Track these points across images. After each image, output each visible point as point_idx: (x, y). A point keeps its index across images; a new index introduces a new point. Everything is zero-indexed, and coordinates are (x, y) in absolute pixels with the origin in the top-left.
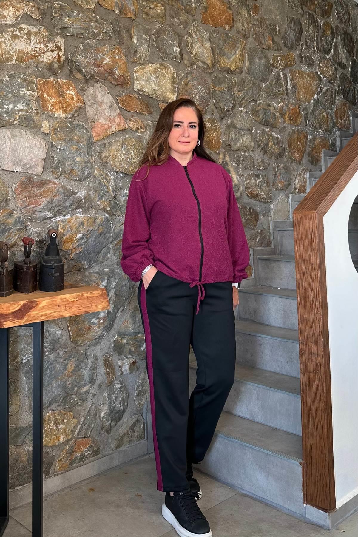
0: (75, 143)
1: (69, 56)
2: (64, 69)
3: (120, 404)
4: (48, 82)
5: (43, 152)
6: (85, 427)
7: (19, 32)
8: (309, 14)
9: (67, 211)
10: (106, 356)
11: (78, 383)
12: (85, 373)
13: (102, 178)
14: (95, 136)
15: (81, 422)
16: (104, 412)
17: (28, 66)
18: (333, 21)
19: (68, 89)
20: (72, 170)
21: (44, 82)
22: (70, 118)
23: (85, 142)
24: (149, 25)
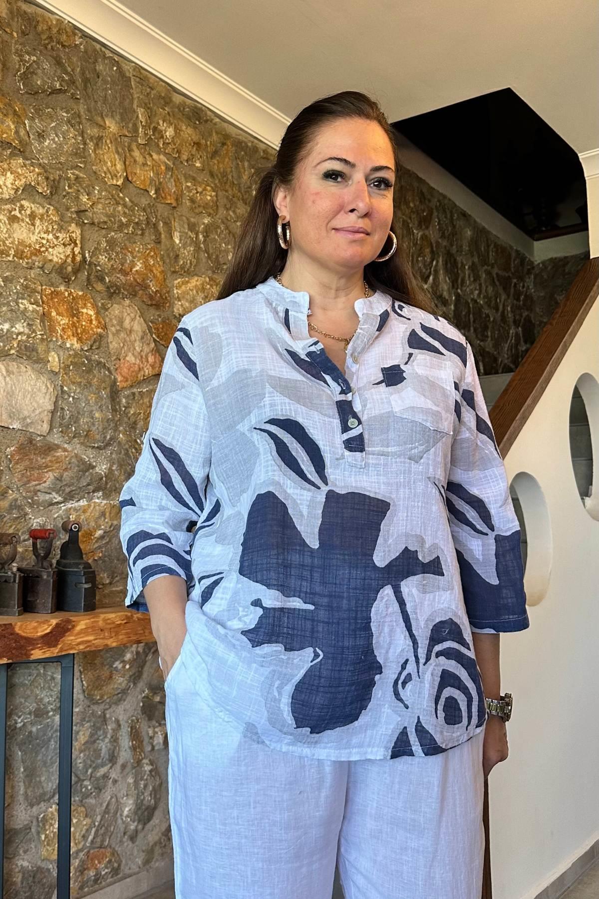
0: (94, 389)
1: (87, 255)
2: (79, 275)
3: (151, 795)
4: (57, 293)
5: (50, 399)
6: (102, 831)
7: (20, 212)
8: (404, 221)
9: (82, 494)
10: (132, 721)
11: (93, 762)
12: (104, 746)
13: (130, 447)
14: (121, 381)
15: (97, 824)
16: (128, 807)
17: (30, 265)
18: (433, 233)
19: (85, 306)
20: (89, 431)
21: (52, 292)
22: (86, 351)
23: (108, 389)
24: (194, 218)
